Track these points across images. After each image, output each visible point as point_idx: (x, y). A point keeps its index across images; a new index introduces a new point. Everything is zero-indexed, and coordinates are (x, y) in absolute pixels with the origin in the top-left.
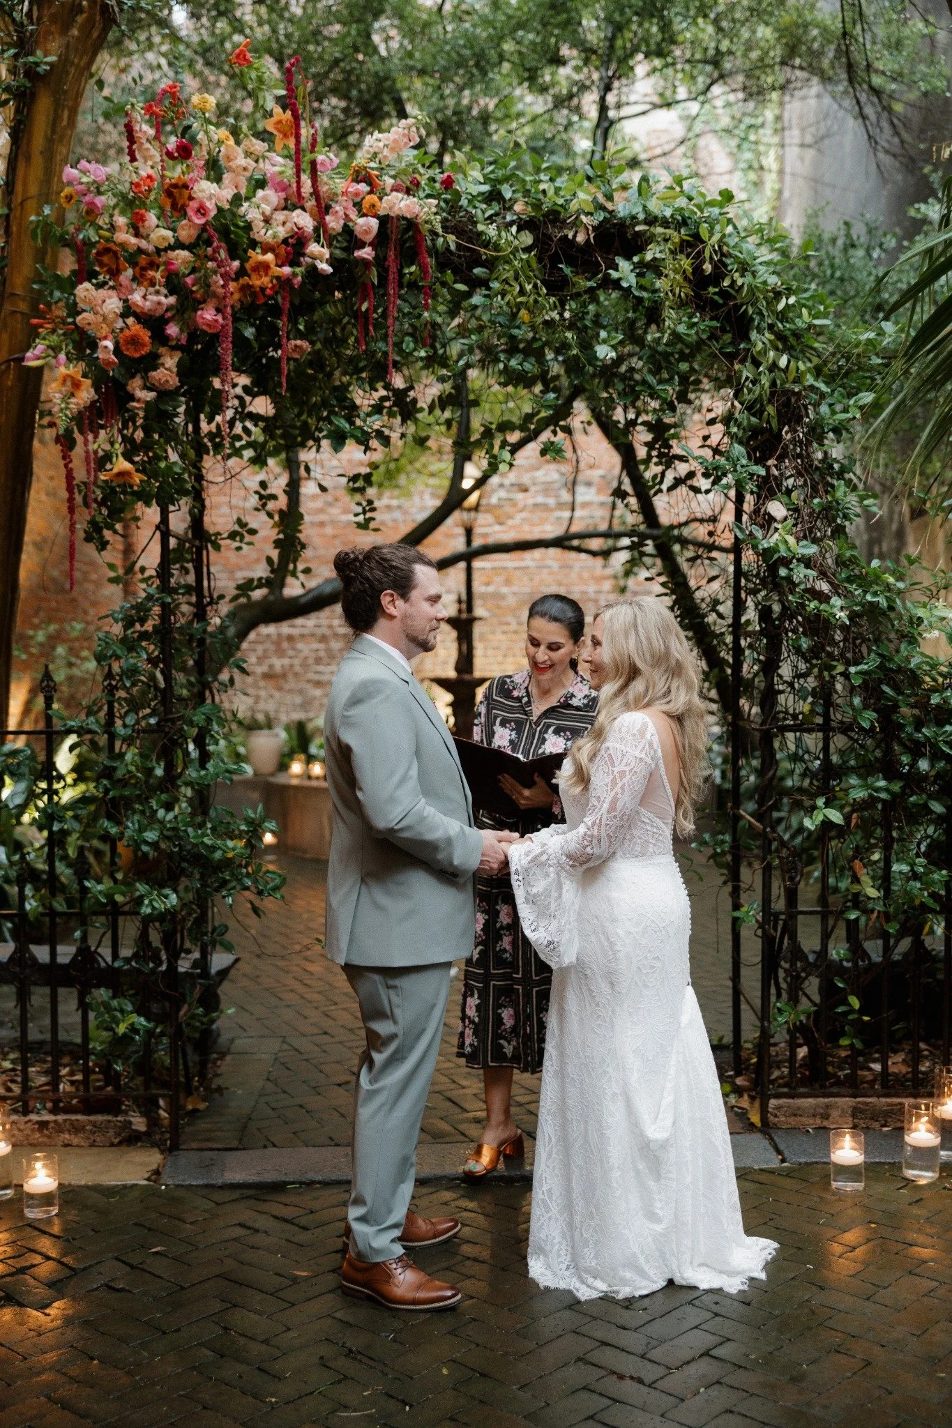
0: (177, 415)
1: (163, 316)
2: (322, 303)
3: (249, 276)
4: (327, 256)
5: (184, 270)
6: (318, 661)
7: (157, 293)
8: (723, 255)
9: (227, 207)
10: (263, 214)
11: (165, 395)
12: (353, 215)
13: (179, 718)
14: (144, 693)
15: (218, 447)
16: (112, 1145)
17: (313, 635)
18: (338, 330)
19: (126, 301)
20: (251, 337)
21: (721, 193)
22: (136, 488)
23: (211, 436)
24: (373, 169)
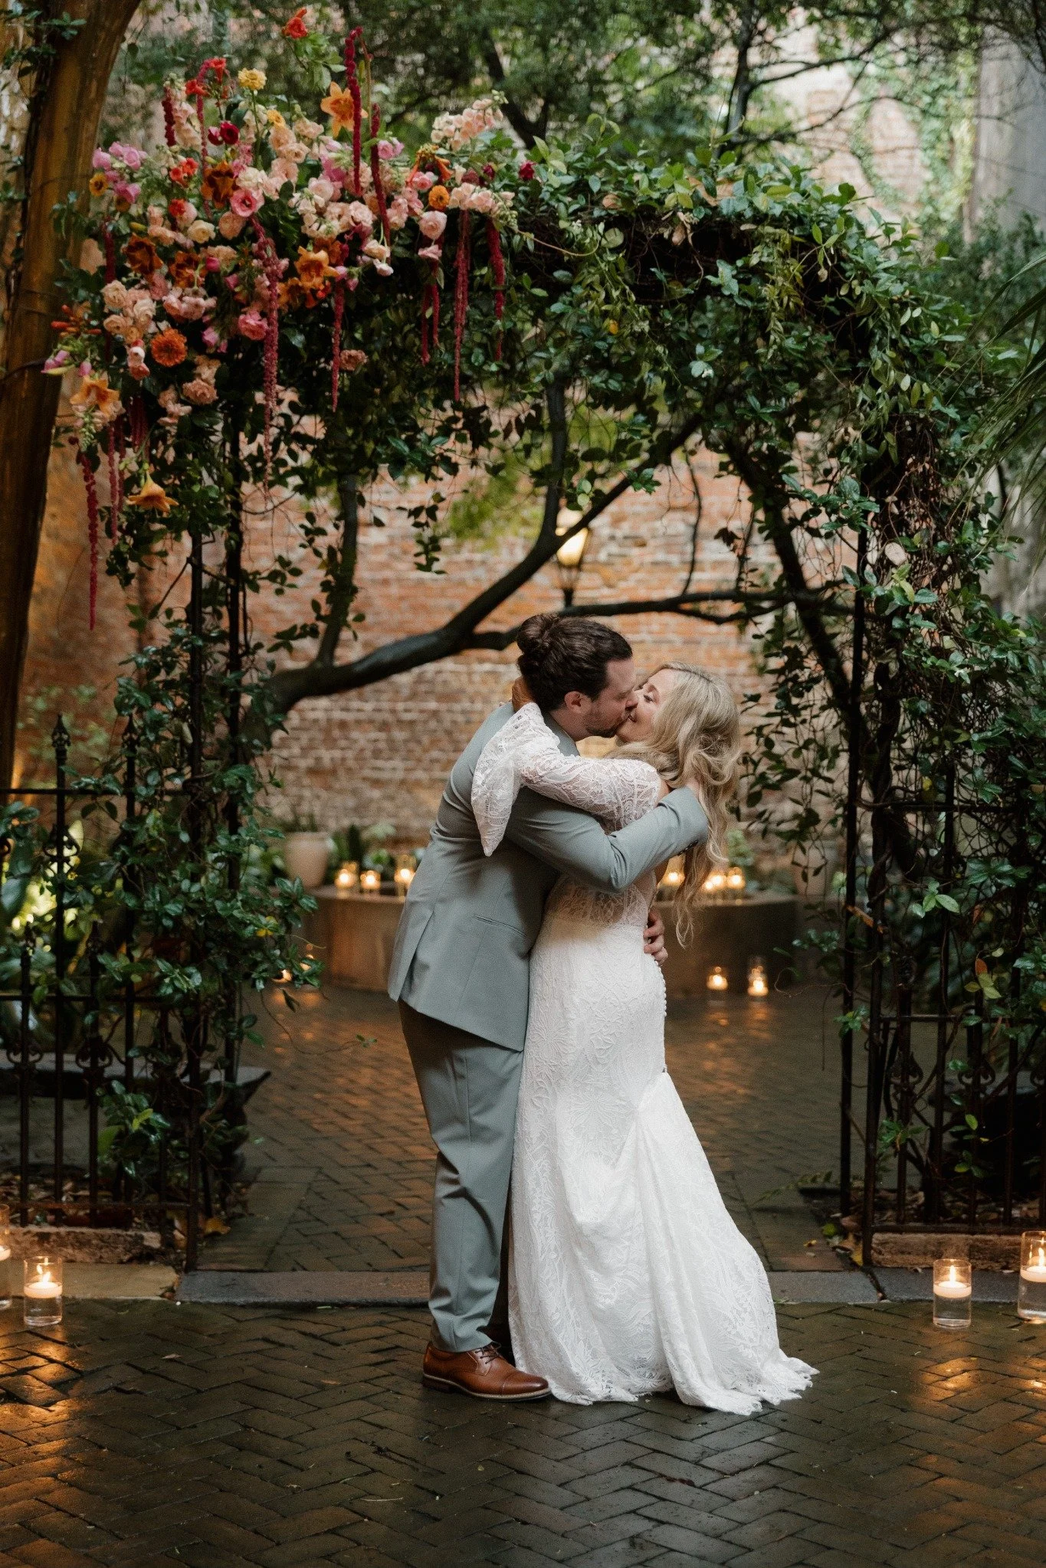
0: (213, 433)
1: (201, 320)
2: (381, 307)
3: (299, 277)
4: (388, 255)
5: (226, 268)
6: (377, 754)
7: (196, 294)
8: (842, 259)
9: (276, 197)
10: (316, 206)
11: (201, 409)
12: (418, 208)
13: (207, 779)
14: (169, 750)
15: (259, 474)
16: (121, 1262)
17: (371, 722)
18: (398, 339)
19: (160, 302)
20: (300, 346)
21: (840, 188)
22: (165, 515)
23: (252, 459)
24: (441, 156)
